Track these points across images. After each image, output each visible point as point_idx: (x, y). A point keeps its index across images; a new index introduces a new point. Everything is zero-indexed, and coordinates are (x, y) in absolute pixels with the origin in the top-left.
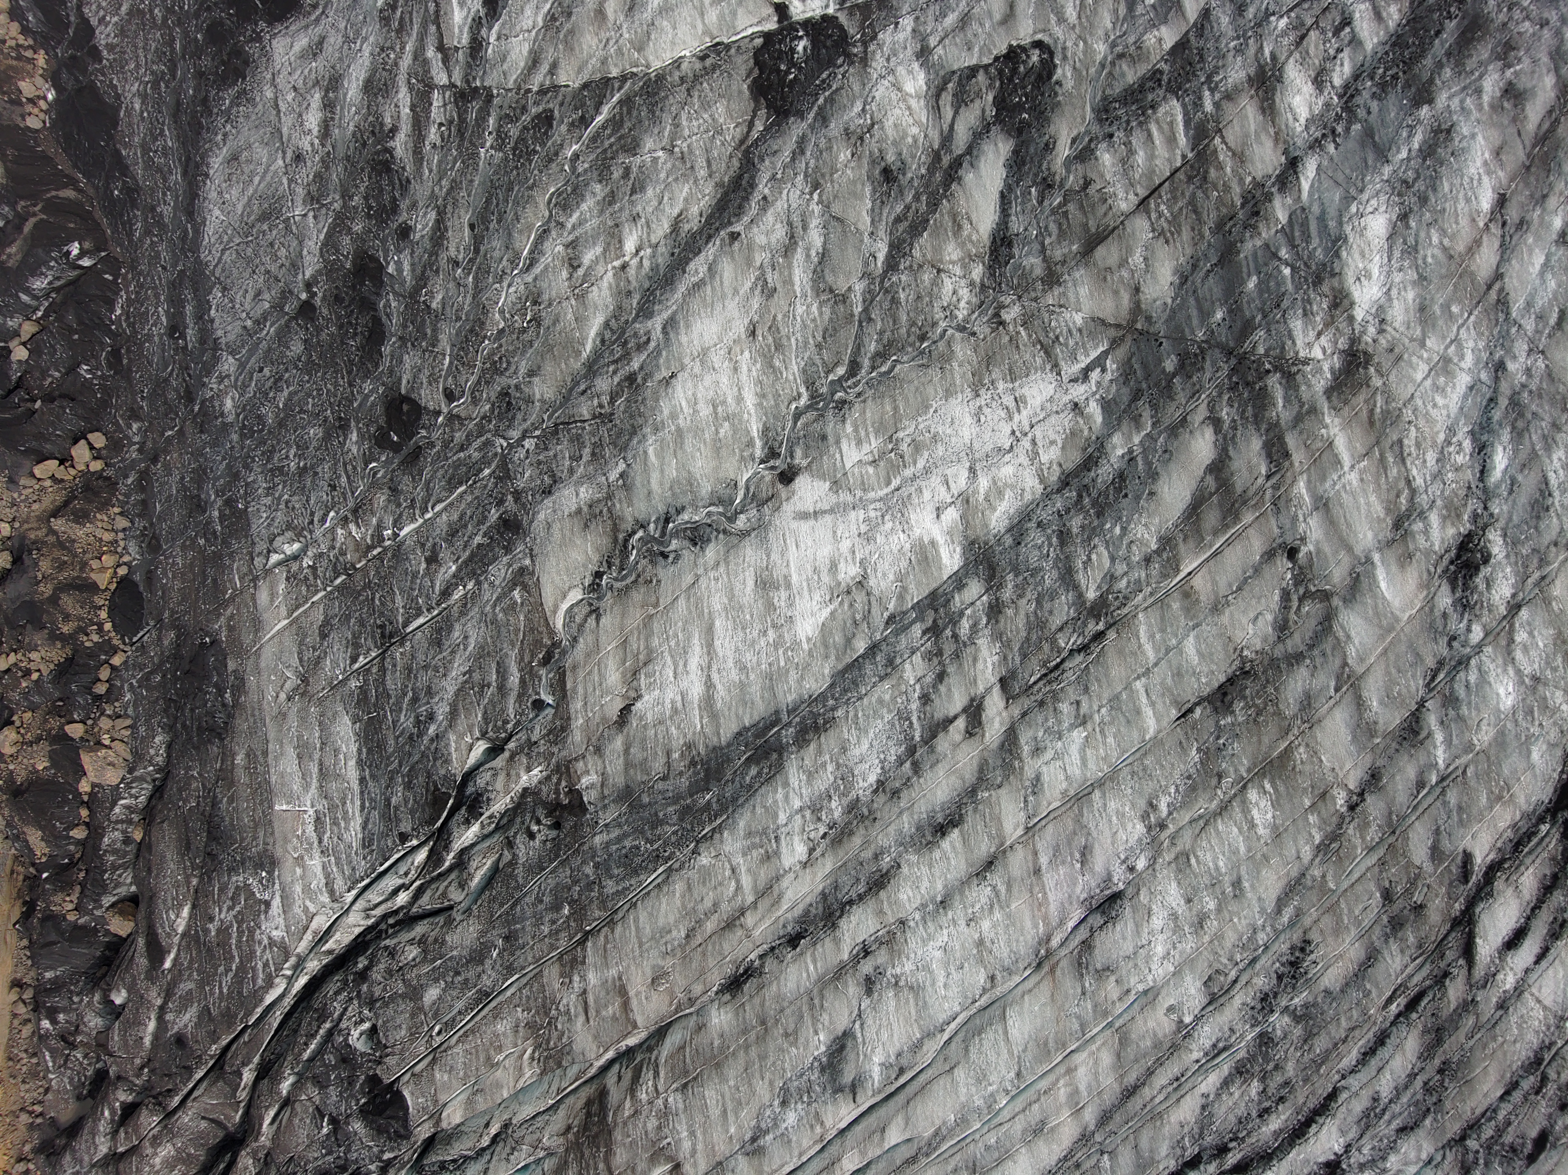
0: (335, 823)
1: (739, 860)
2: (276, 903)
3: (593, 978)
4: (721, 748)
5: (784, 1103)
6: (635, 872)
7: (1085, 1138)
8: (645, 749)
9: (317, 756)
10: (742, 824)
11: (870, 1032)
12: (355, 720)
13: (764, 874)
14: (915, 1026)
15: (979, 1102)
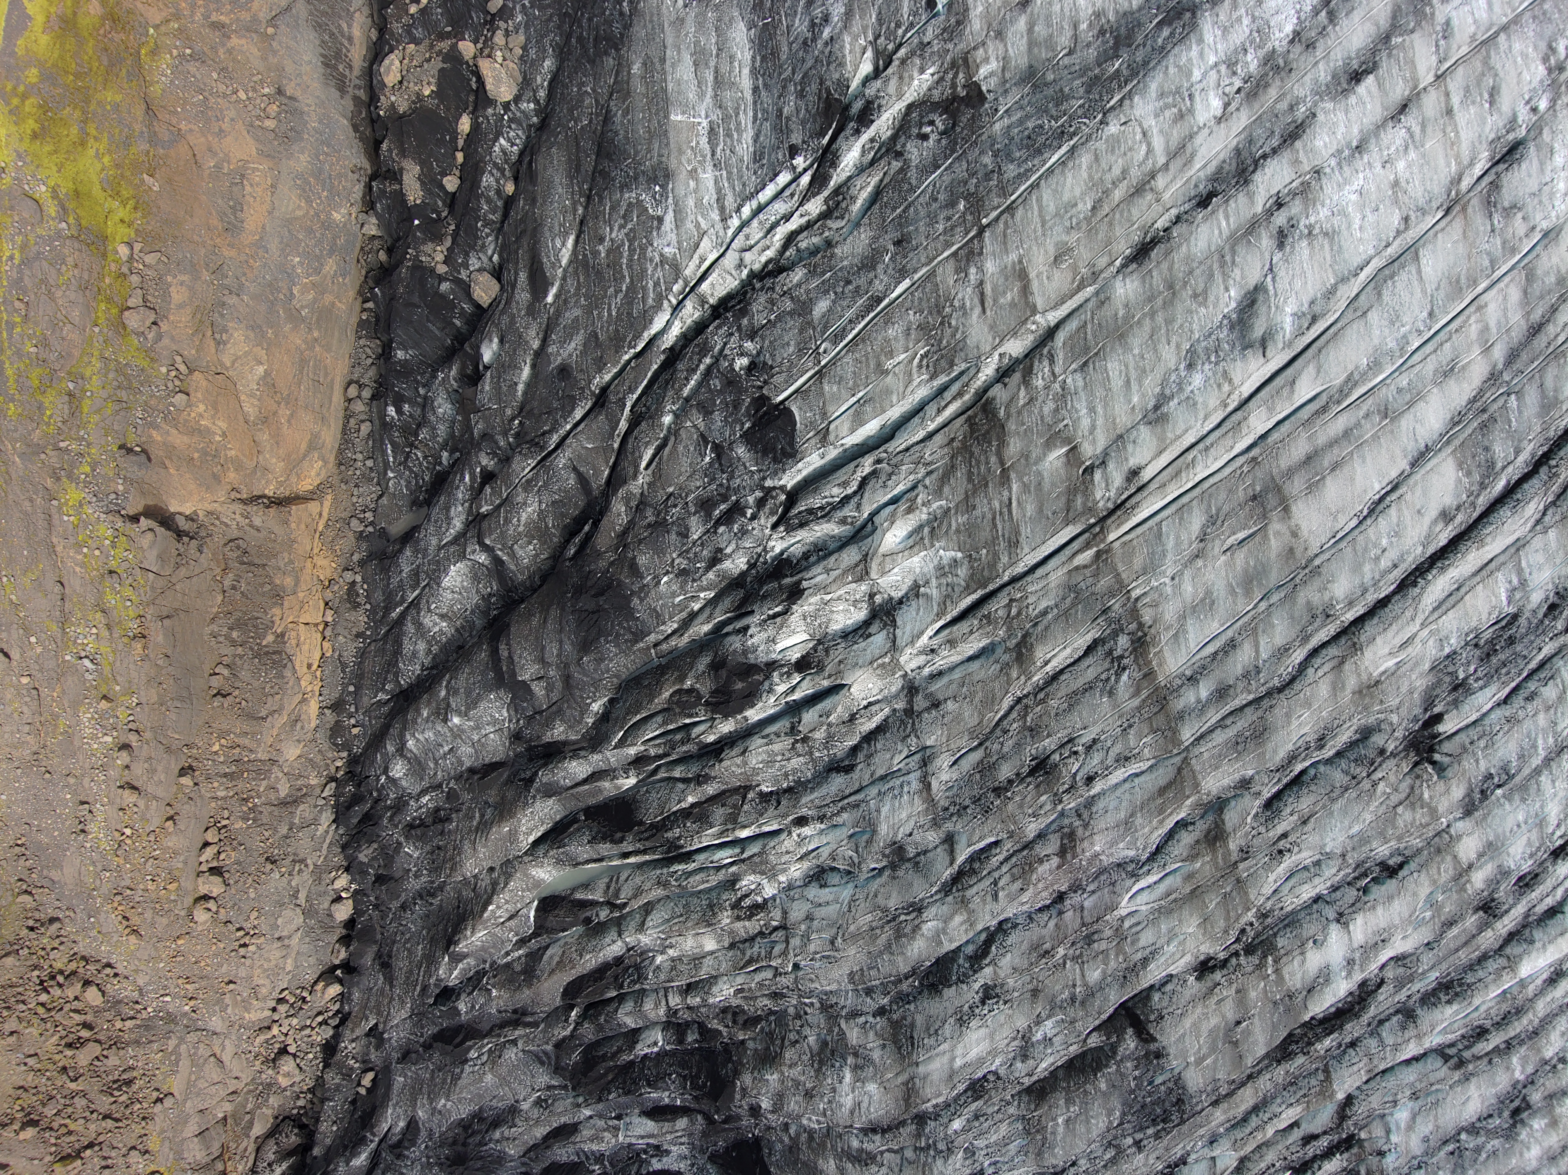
0: (729, 135)
1: (1150, 122)
2: (669, 218)
3: (990, 266)
4: (1132, 13)
5: (1190, 366)
6: (1039, 152)
7: (1493, 377)
8: (1049, 25)
9: (712, 64)
10: (1153, 86)
11: (1283, 284)
12: (751, 26)
13: (1176, 134)
14: (1330, 271)
15: (1392, 344)
